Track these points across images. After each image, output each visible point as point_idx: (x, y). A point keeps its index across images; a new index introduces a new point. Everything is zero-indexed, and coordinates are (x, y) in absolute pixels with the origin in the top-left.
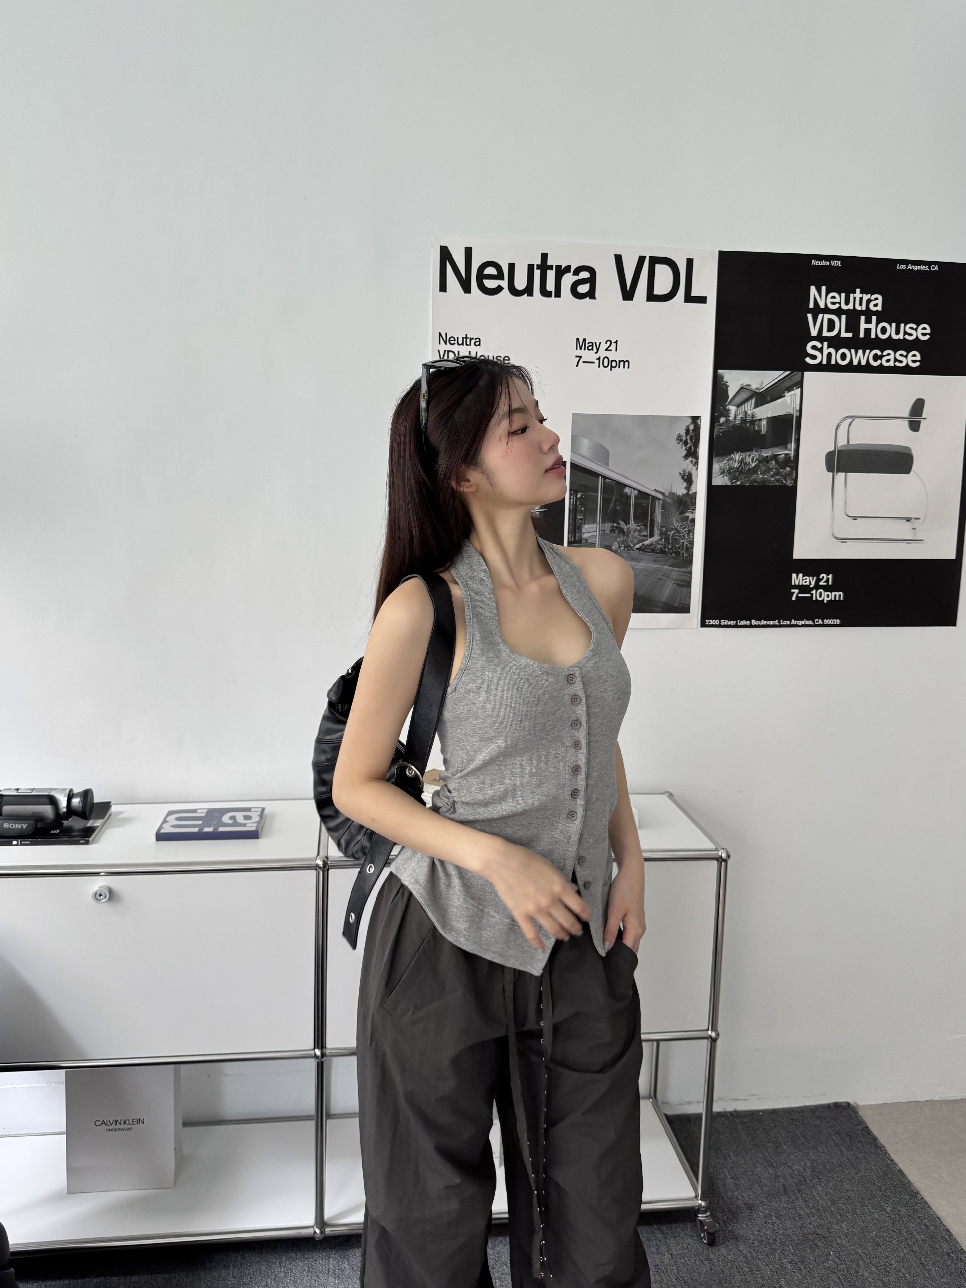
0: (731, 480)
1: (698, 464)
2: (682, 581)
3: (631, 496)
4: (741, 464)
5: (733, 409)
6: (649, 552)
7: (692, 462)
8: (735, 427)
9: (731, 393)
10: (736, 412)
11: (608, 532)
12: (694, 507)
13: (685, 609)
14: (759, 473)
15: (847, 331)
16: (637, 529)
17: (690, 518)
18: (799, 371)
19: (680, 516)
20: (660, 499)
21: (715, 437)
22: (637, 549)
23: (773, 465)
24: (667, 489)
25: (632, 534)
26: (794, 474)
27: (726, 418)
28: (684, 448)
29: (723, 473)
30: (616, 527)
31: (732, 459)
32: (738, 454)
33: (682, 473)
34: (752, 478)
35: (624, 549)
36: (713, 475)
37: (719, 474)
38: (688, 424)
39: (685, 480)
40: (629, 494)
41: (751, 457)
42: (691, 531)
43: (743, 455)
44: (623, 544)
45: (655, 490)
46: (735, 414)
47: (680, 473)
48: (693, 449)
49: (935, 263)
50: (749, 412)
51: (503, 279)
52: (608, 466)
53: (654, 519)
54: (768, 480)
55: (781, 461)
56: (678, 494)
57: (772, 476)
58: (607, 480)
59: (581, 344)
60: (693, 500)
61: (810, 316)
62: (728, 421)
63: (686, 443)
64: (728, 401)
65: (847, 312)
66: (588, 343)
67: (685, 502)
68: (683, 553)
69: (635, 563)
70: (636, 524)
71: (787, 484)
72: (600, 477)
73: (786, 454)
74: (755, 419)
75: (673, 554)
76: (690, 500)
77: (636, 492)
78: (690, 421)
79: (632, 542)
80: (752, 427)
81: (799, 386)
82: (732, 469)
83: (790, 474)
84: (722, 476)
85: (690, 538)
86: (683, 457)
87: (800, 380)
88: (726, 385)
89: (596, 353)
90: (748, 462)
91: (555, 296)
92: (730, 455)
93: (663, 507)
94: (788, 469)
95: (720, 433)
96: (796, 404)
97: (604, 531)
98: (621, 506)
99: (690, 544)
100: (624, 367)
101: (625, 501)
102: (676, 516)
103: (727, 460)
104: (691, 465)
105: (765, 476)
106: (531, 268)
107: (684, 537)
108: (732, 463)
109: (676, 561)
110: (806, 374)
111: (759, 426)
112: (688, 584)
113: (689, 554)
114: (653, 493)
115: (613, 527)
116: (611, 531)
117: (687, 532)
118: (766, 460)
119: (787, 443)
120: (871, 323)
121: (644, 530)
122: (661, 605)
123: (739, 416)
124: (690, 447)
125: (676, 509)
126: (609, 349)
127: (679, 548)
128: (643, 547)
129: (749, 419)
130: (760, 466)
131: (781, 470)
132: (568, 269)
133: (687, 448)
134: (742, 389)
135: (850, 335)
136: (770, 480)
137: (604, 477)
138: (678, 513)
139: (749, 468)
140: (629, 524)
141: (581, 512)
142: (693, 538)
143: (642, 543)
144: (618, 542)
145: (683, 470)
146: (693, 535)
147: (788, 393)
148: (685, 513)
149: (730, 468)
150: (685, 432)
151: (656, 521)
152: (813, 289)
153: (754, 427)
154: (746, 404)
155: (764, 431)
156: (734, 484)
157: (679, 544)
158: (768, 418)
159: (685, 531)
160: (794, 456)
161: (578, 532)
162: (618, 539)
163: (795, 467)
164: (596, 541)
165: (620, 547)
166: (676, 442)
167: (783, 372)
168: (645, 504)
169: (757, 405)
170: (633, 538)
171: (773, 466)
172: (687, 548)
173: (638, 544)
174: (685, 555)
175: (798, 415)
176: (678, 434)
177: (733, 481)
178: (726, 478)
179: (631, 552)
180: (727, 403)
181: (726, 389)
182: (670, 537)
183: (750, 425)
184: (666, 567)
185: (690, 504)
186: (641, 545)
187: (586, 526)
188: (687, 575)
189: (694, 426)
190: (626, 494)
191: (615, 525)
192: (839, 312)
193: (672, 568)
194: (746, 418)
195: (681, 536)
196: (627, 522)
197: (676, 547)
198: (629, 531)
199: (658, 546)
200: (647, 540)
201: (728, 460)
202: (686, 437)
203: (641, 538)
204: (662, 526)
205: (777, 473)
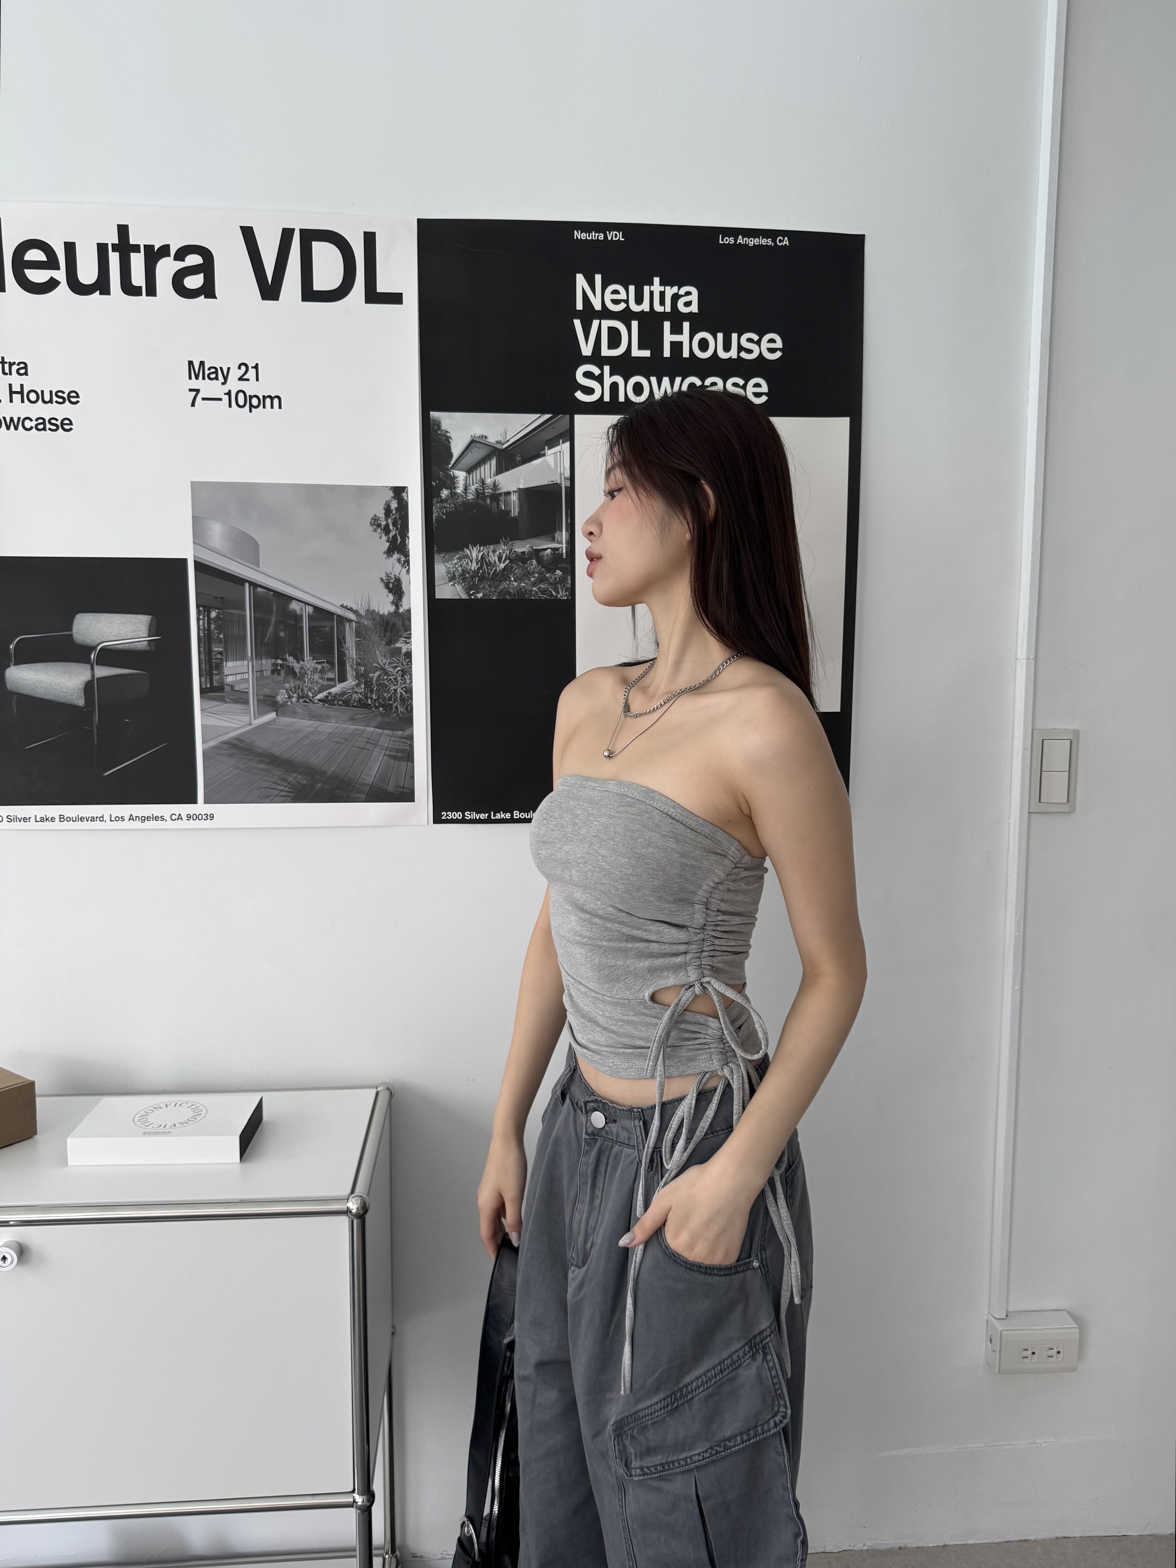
0: (467, 590)
1: (409, 565)
2: (397, 751)
3: (302, 615)
4: (482, 565)
5: (460, 475)
6: (340, 705)
7: (399, 560)
8: (466, 504)
9: (457, 449)
10: (466, 480)
11: (267, 673)
12: (409, 632)
13: (407, 795)
14: (512, 579)
15: (641, 347)
16: (316, 669)
17: (404, 650)
18: (564, 413)
19: (388, 647)
20: (352, 621)
21: (434, 521)
22: (319, 700)
23: (534, 566)
24: (361, 605)
25: (309, 676)
26: (570, 581)
27: (451, 490)
28: (384, 538)
29: (452, 578)
30: (281, 665)
31: (467, 556)
32: (475, 549)
33: (384, 578)
34: (502, 587)
35: (298, 701)
36: (437, 583)
37: (447, 580)
38: (388, 499)
39: (390, 591)
40: (299, 612)
41: (498, 553)
42: (407, 672)
43: (484, 550)
44: (295, 693)
45: (342, 606)
46: (466, 484)
47: (382, 579)
48: (399, 540)
49: (784, 233)
50: (489, 481)
51: (57, 267)
52: (259, 567)
53: (345, 653)
54: (526, 591)
55: (546, 560)
56: (381, 613)
57: (534, 584)
58: (259, 589)
59: (196, 370)
60: (406, 622)
61: (577, 323)
62: (453, 495)
63: (387, 530)
64: (452, 463)
65: (640, 316)
66: (209, 369)
67: (394, 625)
68: (396, 707)
69: (318, 723)
70: (315, 661)
71: (559, 596)
72: (247, 585)
73: (553, 549)
74: (499, 492)
75: (381, 709)
76: (400, 623)
77: (310, 609)
78: (391, 494)
79: (310, 689)
80: (494, 505)
81: (568, 438)
82: (469, 574)
83: (562, 581)
84: (451, 583)
85: (405, 683)
86: (385, 553)
87: (568, 427)
88: (446, 436)
89: (223, 384)
90: (493, 562)
91: (147, 295)
92: (462, 550)
93: (358, 634)
94: (558, 572)
95: (443, 513)
96: (564, 468)
97: (261, 671)
98: (287, 632)
99: (406, 692)
100: (272, 407)
101: (294, 623)
102: (381, 648)
103: (458, 559)
104: (398, 567)
105: (523, 585)
106: (102, 249)
107: (397, 682)
108: (467, 564)
109: (386, 719)
110: (578, 418)
111: (507, 504)
112: (409, 756)
113: (407, 709)
114: (339, 611)
115: (277, 665)
116: (273, 672)
117: (400, 672)
118: (522, 558)
119: (554, 532)
120: (680, 332)
121: (330, 670)
122: (366, 790)
123: (473, 488)
124: (395, 537)
125: (380, 636)
126: (245, 377)
127: (390, 699)
128: (330, 698)
129: (488, 491)
130: (512, 567)
131: (547, 575)
132: (164, 251)
133: (388, 539)
134: (473, 442)
135: (647, 353)
136: (531, 591)
137: (254, 585)
138: (383, 643)
139: (496, 570)
140: (303, 661)
141: (220, 641)
142: (411, 682)
143: (327, 691)
144: (287, 690)
145: (387, 574)
146: (411, 679)
147: (549, 449)
148: (394, 644)
149: (464, 571)
150: (384, 512)
151: (347, 656)
152: (581, 281)
153: (498, 505)
154: (482, 468)
155: (515, 511)
156: (473, 597)
157: (388, 692)
158: (520, 489)
159: (397, 672)
160: (566, 552)
161: (216, 674)
162: (287, 685)
163: (569, 568)
164: (248, 688)
165: (290, 697)
166: (371, 528)
167: (540, 415)
168: (327, 629)
169: (500, 470)
170: (312, 683)
171: (534, 569)
172: (403, 700)
173: (320, 692)
174: (400, 709)
175: (568, 485)
176: (372, 515)
177: (471, 592)
178: (459, 588)
179: (310, 705)
180: (450, 466)
181: (447, 443)
182: (374, 682)
183: (491, 501)
184: (371, 729)
185: (402, 629)
186: (325, 693)
187: (230, 664)
188: (406, 741)
189: (398, 503)
190: (295, 611)
191: (280, 662)
192: (626, 316)
193: (380, 731)
194: (483, 490)
195: (390, 679)
196: (299, 657)
197: (384, 697)
198: (303, 671)
199: (355, 695)
200: (335, 686)
201: (460, 559)
202: (386, 520)
203: (326, 683)
204: (358, 664)
205: (541, 580)
